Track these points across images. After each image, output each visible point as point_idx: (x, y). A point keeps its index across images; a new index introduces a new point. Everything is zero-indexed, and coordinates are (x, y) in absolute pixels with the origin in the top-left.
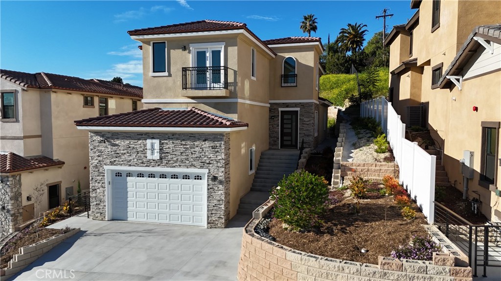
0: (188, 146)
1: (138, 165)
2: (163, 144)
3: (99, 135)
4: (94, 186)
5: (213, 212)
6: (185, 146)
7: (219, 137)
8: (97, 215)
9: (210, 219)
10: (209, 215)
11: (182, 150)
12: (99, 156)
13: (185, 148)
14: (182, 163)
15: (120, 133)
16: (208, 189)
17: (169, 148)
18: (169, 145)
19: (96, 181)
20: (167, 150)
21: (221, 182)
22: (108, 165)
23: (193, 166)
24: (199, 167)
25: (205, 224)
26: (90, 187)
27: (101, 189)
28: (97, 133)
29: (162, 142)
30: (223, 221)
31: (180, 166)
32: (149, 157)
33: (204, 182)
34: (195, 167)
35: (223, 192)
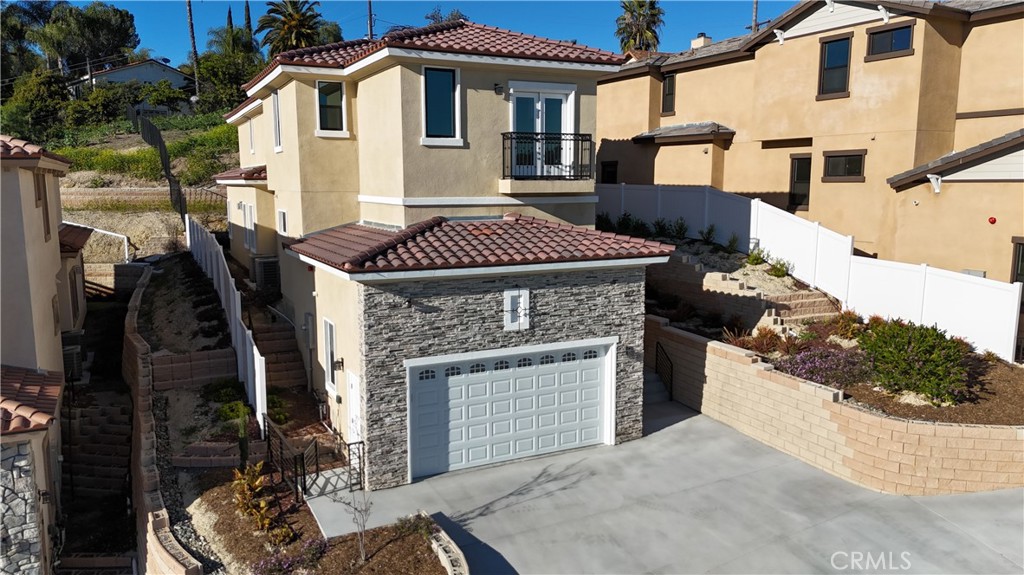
0: (583, 297)
1: (483, 347)
2: (535, 296)
3: (391, 291)
4: (376, 413)
8: (384, 478)
10: (618, 421)
11: (573, 304)
12: (390, 340)
13: (577, 301)
17: (547, 304)
18: (550, 297)
19: (382, 399)
20: (545, 309)
21: (637, 357)
22: (414, 357)
23: (592, 333)
24: (602, 333)
25: (608, 436)
28: (385, 287)
29: (535, 292)
31: (568, 336)
32: (509, 326)
33: (609, 362)
34: (595, 334)
35: (640, 374)
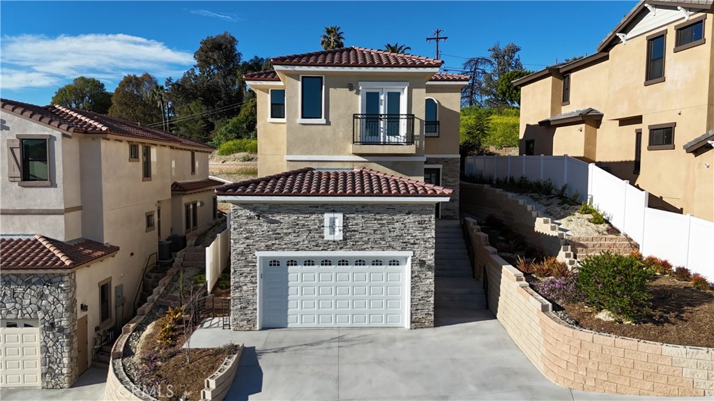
0: (384, 222)
1: (310, 249)
2: (347, 219)
3: (248, 208)
4: (238, 282)
5: (419, 307)
6: (380, 222)
7: (428, 209)
8: (241, 324)
9: (414, 317)
10: (413, 312)
11: (376, 226)
12: (247, 238)
13: (380, 224)
14: (376, 245)
15: (283, 204)
16: (412, 278)
17: (357, 224)
18: (358, 220)
19: (241, 274)
20: (355, 228)
21: (429, 268)
22: (262, 250)
23: (391, 247)
24: (400, 249)
25: (407, 323)
26: (232, 284)
27: (249, 285)
28: (244, 205)
29: (347, 216)
30: (432, 318)
31: (372, 248)
32: (327, 236)
33: (406, 270)
34: (394, 248)
35: (432, 281)
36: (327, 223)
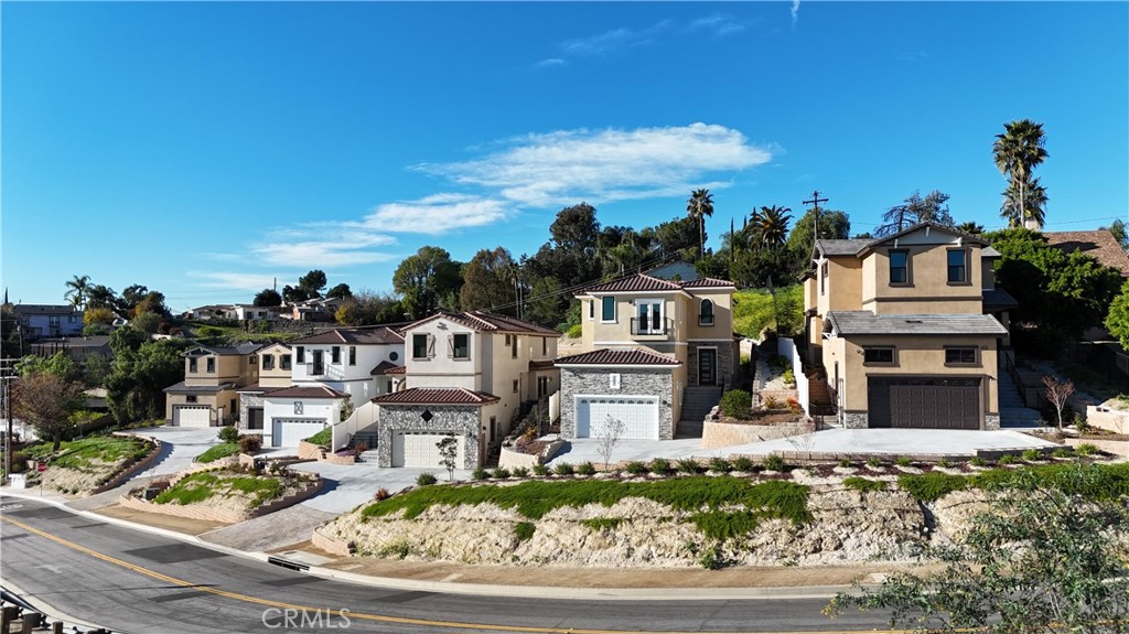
0: (643, 379)
1: (603, 394)
2: (623, 377)
4: (564, 411)
5: (664, 428)
6: (640, 379)
7: (667, 371)
8: (566, 434)
9: (661, 434)
12: (570, 387)
14: (638, 391)
15: (588, 368)
16: (659, 411)
18: (628, 378)
19: (566, 407)
20: (627, 382)
21: (669, 405)
23: (647, 393)
24: (652, 394)
25: (656, 437)
27: (571, 413)
30: (671, 434)
32: (612, 387)
33: (656, 406)
35: (671, 413)
36: (611, 379)
